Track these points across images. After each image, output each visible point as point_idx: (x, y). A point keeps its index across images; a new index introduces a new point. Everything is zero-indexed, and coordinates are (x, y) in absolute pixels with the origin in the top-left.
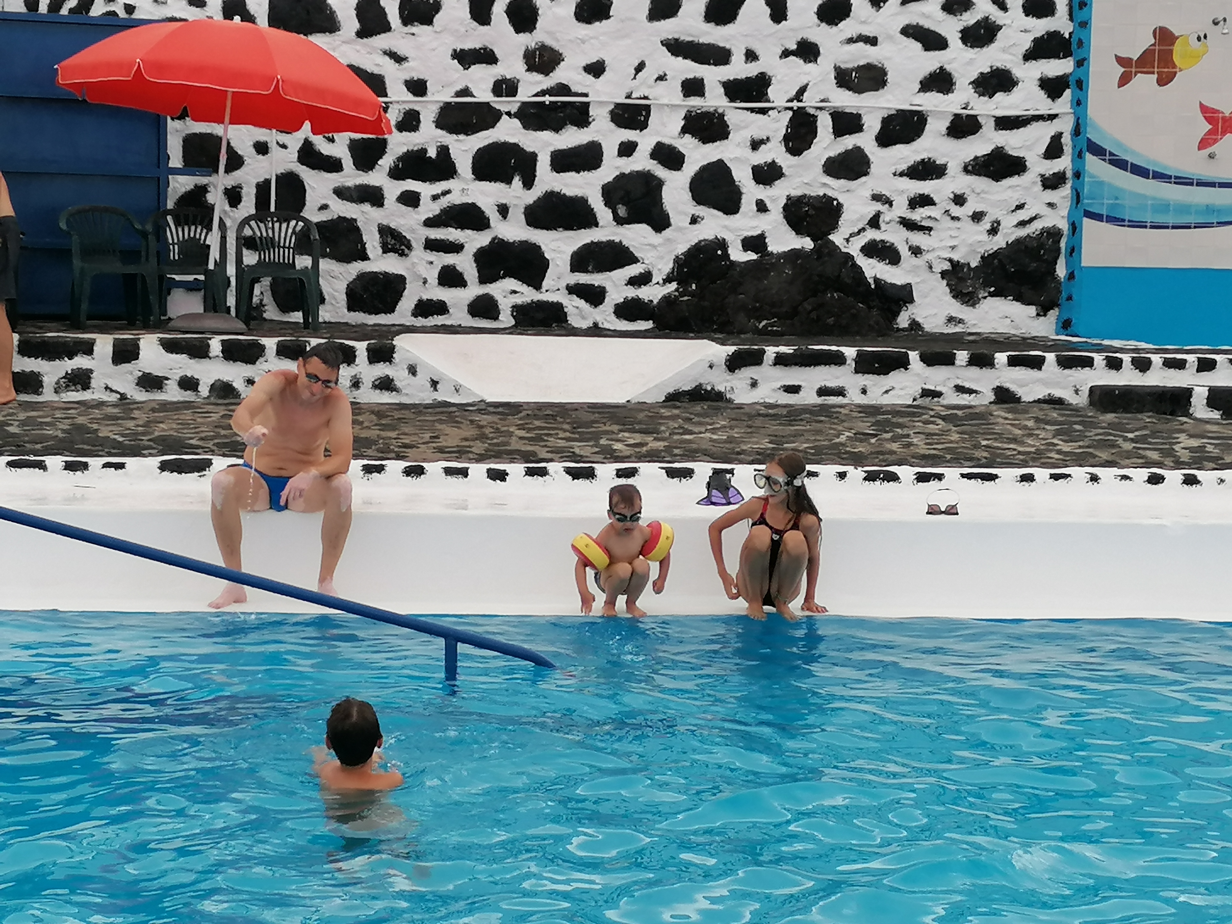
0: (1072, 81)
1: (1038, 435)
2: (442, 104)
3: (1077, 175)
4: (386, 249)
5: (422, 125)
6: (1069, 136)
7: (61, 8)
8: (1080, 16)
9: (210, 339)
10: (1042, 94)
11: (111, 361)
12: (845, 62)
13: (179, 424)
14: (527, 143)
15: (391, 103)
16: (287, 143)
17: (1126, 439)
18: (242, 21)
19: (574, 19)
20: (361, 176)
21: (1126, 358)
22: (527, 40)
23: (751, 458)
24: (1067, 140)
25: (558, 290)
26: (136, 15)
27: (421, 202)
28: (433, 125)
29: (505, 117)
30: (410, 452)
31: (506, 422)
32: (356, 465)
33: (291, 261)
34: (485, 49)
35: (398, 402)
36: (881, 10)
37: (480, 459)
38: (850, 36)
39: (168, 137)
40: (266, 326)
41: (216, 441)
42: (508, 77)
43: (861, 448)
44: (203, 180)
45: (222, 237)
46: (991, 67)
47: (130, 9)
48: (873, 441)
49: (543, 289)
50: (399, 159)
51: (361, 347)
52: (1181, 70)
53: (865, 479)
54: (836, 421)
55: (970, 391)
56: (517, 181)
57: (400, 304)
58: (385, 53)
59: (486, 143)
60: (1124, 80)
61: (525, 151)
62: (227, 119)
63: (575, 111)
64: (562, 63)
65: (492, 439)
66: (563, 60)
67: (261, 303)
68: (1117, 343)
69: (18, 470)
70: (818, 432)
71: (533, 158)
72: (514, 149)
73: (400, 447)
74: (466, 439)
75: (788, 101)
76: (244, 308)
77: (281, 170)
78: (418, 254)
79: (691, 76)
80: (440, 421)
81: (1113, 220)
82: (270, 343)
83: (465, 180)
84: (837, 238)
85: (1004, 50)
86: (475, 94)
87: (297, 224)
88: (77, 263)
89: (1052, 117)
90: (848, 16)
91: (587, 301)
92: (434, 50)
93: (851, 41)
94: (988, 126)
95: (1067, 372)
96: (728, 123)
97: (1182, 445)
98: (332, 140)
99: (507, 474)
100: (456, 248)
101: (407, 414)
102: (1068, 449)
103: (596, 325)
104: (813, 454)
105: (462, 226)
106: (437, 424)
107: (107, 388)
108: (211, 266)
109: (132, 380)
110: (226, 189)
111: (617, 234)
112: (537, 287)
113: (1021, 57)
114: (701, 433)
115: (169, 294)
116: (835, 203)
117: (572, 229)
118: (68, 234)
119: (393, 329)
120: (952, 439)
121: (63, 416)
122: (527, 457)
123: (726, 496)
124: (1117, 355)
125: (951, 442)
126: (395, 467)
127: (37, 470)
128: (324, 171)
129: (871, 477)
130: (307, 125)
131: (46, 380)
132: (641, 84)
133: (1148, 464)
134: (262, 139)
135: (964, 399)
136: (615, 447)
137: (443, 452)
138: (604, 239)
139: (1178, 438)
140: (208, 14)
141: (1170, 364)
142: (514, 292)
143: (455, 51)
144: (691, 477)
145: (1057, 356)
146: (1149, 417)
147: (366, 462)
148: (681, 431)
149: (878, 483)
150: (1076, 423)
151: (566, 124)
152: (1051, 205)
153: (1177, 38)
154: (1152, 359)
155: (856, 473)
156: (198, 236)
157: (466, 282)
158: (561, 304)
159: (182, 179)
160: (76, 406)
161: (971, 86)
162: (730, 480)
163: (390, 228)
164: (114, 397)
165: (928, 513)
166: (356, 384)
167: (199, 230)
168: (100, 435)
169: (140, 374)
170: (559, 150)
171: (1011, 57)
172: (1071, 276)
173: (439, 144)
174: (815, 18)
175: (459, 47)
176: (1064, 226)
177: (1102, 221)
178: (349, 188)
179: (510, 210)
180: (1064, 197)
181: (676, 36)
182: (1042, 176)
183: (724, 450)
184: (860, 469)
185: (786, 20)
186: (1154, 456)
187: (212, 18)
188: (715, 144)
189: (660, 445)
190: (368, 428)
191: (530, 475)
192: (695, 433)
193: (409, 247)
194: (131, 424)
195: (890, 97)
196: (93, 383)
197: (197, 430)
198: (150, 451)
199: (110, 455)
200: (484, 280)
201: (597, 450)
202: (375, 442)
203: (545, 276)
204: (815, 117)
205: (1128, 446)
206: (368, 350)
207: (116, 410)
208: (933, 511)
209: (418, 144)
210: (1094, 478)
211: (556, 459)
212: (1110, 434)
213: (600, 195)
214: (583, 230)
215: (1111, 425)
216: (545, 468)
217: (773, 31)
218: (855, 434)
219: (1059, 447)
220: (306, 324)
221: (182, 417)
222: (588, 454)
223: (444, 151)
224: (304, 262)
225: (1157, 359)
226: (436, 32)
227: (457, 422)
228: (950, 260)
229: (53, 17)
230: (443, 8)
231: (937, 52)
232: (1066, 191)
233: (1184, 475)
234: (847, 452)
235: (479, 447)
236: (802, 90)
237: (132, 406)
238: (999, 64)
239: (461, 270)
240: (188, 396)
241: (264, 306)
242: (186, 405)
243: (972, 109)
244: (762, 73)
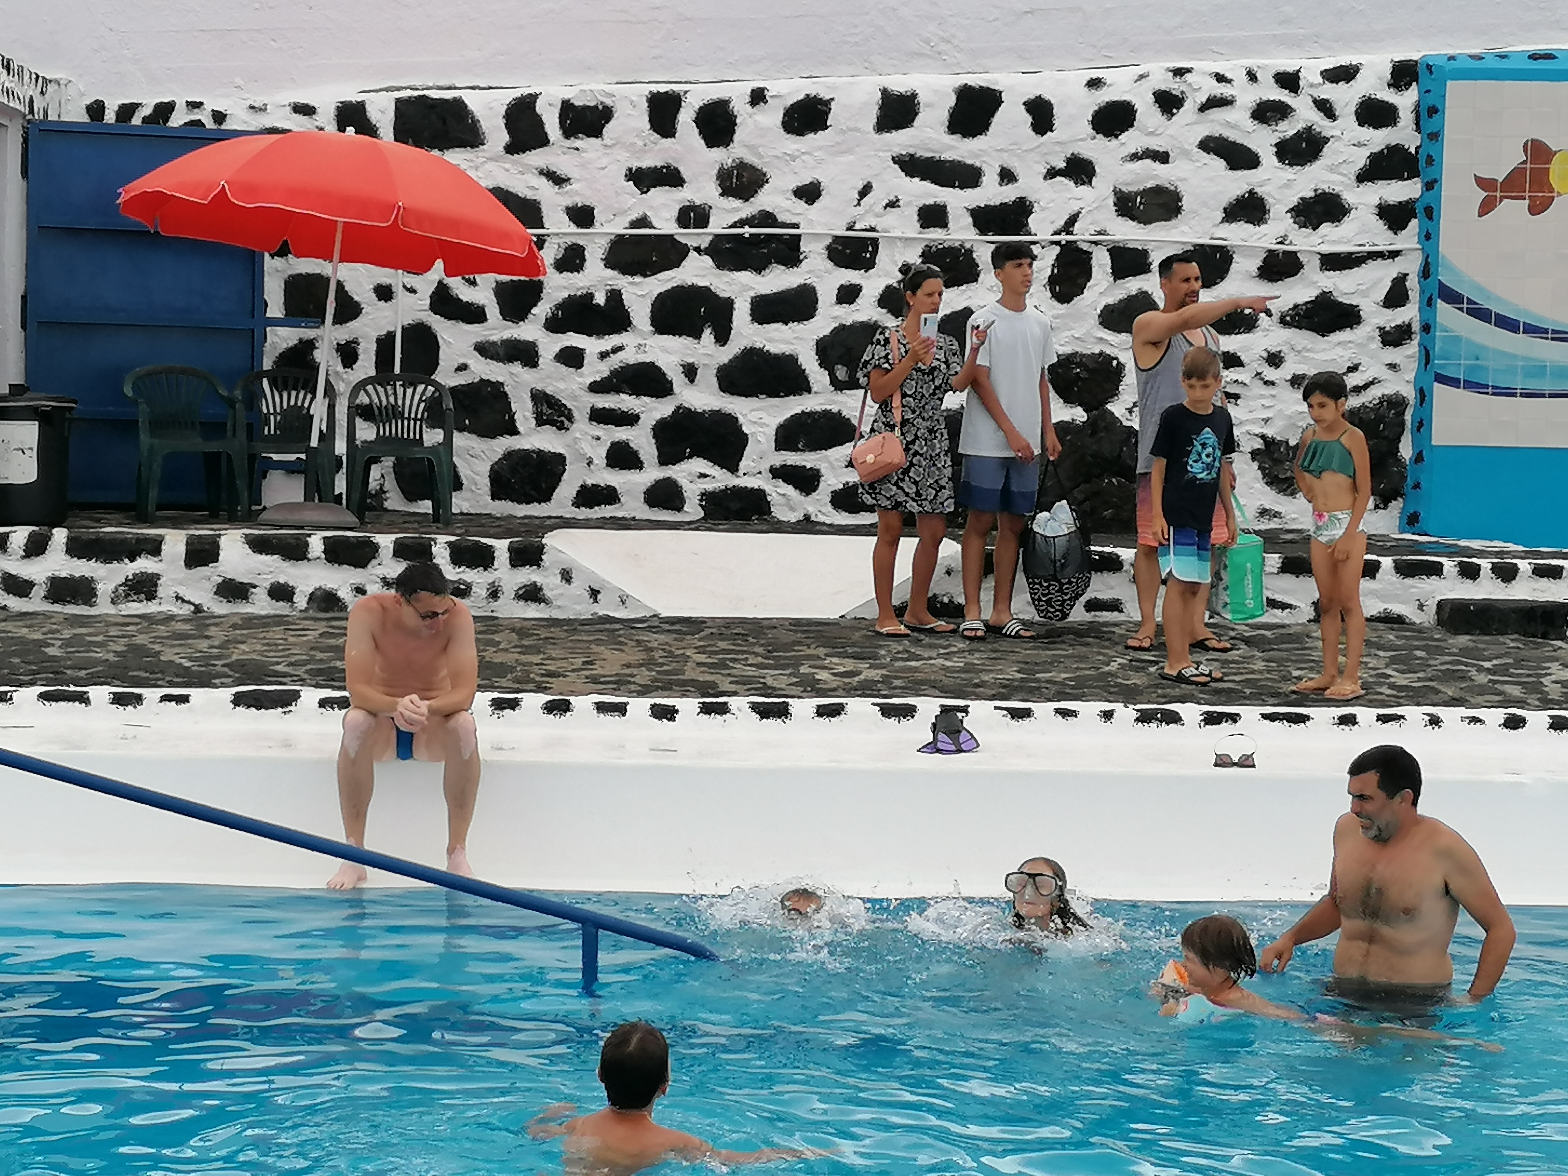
0: (1419, 208)
1: (1366, 663)
2: (613, 237)
3: (1426, 328)
4: (541, 421)
5: (587, 264)
6: (1416, 279)
7: (132, 117)
8: (1430, 125)
9: (309, 535)
10: (1380, 226)
11: (183, 563)
12: (1127, 184)
13: (268, 644)
14: (722, 286)
15: (548, 235)
16: (416, 286)
17: (1481, 669)
18: (356, 133)
19: (782, 130)
20: (510, 327)
21: (1485, 564)
22: (721, 156)
23: (993, 692)
24: (1413, 283)
25: (760, 473)
26: (228, 125)
27: (585, 362)
28: (602, 265)
29: (693, 254)
30: (555, 682)
31: (683, 644)
32: (483, 700)
33: (418, 437)
34: (668, 167)
35: (547, 616)
36: (1174, 118)
37: (644, 691)
38: (1134, 151)
39: (266, 279)
40: (386, 518)
41: (309, 667)
42: (698, 203)
43: (1136, 679)
44: (309, 333)
45: (329, 405)
46: (1316, 190)
47: (219, 117)
48: (1152, 669)
49: (741, 472)
50: (558, 307)
51: (501, 546)
52: (1559, 194)
53: (1137, 720)
54: (1107, 643)
55: (1284, 606)
56: (708, 335)
57: (557, 491)
58: (541, 173)
59: (668, 286)
60: (1486, 207)
61: (717, 296)
62: (336, 256)
63: (782, 246)
64: (766, 186)
65: (662, 664)
66: (767, 182)
67: (381, 489)
68: (1476, 544)
69: (53, 704)
70: (1082, 658)
71: (728, 305)
72: (703, 295)
73: (543, 675)
74: (628, 666)
75: (1056, 233)
76: (356, 496)
77: (408, 321)
78: (582, 427)
79: (930, 201)
80: (599, 642)
81: (1469, 385)
82: (386, 541)
83: (641, 334)
84: (1117, 408)
85: (1332, 169)
86: (655, 224)
87: (426, 388)
88: (145, 438)
89: (1394, 254)
90: (1132, 126)
91: (796, 488)
92: (603, 169)
93: (1135, 157)
94: (1311, 265)
95: (1409, 581)
96: (978, 261)
97: (1553, 678)
98: (473, 283)
99: (677, 712)
100: (629, 419)
101: (556, 632)
102: (1405, 683)
103: (807, 518)
104: (1073, 687)
105: (637, 392)
106: (593, 646)
107: (178, 598)
108: (314, 443)
109: (210, 587)
110: (338, 344)
111: (834, 402)
112: (733, 469)
113: (1354, 178)
114: (931, 658)
115: (265, 477)
116: (1115, 363)
117: (778, 396)
118: (134, 402)
119: (548, 522)
120: (1255, 667)
121: (120, 633)
122: (704, 689)
123: (956, 742)
124: (1474, 560)
125: (1253, 672)
126: (533, 701)
127: (77, 703)
128: (463, 321)
129: (1144, 718)
130: (439, 264)
131: (101, 587)
132: (867, 212)
133: (1507, 702)
134: (385, 281)
135: (1275, 616)
136: (817, 677)
137: (596, 683)
138: (818, 408)
139: (1549, 668)
140: (317, 124)
141: (1541, 572)
142: (703, 476)
143: (630, 170)
144: (913, 717)
145: (1395, 561)
146: (1512, 640)
147: (496, 695)
148: (906, 656)
149: (1153, 725)
150: (1418, 648)
151: (771, 263)
152: (1393, 366)
153: (1556, 153)
154: (1519, 566)
155: (1125, 713)
156: (299, 404)
157: (642, 463)
158: (763, 492)
159: (282, 331)
160: (138, 620)
161: (1289, 215)
162: (962, 721)
163: (545, 394)
164: (186, 610)
165: (1216, 765)
166: (494, 593)
167: (301, 396)
168: (162, 658)
169: (220, 580)
170: (762, 296)
171: (1341, 178)
172: (1419, 458)
173: (608, 288)
174: (1089, 130)
175: (635, 164)
176: (1409, 393)
177: (1458, 387)
178: (494, 343)
179: (699, 371)
180: (1409, 357)
181: (912, 151)
182: (1381, 329)
183: (958, 681)
184: (1131, 707)
185: (1052, 131)
186: (1515, 691)
187: (322, 129)
188: (961, 288)
189: (875, 674)
190: (506, 650)
191: (706, 713)
192: (925, 659)
193: (570, 418)
194: (203, 645)
195: (1185, 228)
196: (161, 592)
197: (287, 652)
198: (224, 680)
199: (172, 684)
200: (666, 458)
201: (795, 680)
202: (512, 669)
203: (742, 455)
204: (1089, 254)
205: (1482, 679)
206: (510, 550)
207: (187, 627)
208: (1222, 762)
209: (582, 288)
210: (1435, 721)
211: (742, 692)
212: (1462, 663)
213: (813, 353)
214: (792, 397)
215: (1464, 652)
216: (726, 703)
217: (1036, 144)
218: (1131, 661)
219: (1392, 680)
220: (436, 517)
221: (268, 635)
222: (783, 686)
223: (615, 296)
224: (433, 437)
225: (1524, 566)
226: (606, 146)
227: (621, 643)
228: (1263, 437)
229: (122, 128)
230: (616, 115)
231: (1246, 172)
232: (1412, 348)
233: (1551, 717)
234: (1117, 685)
235: (644, 676)
236: (1072, 220)
237: (208, 622)
238: (1325, 187)
239: (635, 448)
240: (280, 608)
241: (385, 492)
242: (278, 620)
243: (1291, 243)
244: (1021, 198)
